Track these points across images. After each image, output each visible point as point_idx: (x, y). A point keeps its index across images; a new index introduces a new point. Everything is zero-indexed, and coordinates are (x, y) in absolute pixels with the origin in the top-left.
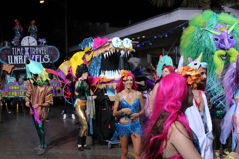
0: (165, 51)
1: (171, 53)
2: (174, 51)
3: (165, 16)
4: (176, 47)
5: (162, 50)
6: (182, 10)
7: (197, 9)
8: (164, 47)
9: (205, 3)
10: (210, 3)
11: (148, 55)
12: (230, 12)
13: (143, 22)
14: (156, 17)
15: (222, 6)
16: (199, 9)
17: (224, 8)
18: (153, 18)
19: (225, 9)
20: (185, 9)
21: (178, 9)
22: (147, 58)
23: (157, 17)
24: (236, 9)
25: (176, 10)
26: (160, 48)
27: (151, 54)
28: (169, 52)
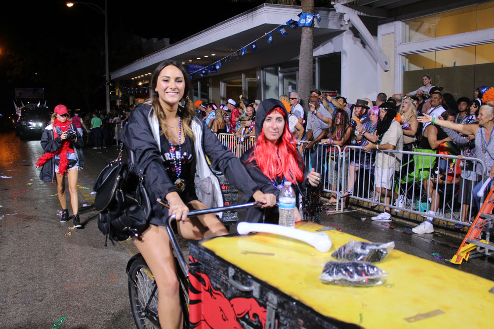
0: (246, 77)
1: (254, 81)
2: (258, 78)
4: (262, 71)
5: (242, 75)
6: (268, 7)
7: (293, 7)
8: (244, 72)
11: (221, 83)
12: (345, 14)
13: (210, 29)
14: (228, 21)
15: (332, 3)
16: (296, 8)
17: (335, 6)
18: (224, 23)
19: (337, 8)
20: (274, 6)
21: (263, 6)
22: (219, 87)
23: (231, 20)
24: (353, 9)
25: (260, 7)
26: (239, 73)
27: (225, 82)
28: (251, 78)
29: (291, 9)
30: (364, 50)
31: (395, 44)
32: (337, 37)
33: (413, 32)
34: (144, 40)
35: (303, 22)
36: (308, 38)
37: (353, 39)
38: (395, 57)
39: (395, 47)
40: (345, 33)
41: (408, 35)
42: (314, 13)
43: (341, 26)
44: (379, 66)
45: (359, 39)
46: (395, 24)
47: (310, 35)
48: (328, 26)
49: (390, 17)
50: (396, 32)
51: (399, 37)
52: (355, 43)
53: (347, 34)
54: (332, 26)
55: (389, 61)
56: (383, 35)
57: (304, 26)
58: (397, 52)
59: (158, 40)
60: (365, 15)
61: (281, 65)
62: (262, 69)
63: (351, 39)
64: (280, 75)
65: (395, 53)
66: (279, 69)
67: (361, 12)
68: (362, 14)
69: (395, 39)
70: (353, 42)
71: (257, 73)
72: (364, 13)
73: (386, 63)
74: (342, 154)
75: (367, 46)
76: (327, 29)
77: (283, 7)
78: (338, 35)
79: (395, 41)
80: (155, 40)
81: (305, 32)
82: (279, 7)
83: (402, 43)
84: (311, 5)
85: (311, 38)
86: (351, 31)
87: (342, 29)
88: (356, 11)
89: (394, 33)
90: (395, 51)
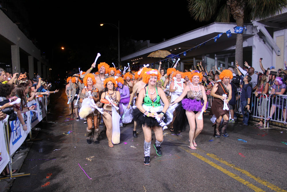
0: (196, 60)
2: (203, 60)
3: (200, 30)
4: (205, 57)
6: (217, 24)
8: (194, 57)
9: (239, 17)
10: (243, 17)
11: (181, 62)
13: (181, 36)
15: (251, 21)
17: (252, 23)
18: (190, 32)
19: (254, 23)
21: (214, 23)
24: (261, 23)
25: (212, 24)
26: (192, 58)
27: (183, 62)
28: (198, 60)
29: (228, 25)
30: (265, 45)
31: (284, 41)
32: (250, 38)
34: (136, 41)
35: (237, 31)
36: (240, 39)
38: (284, 48)
39: (284, 43)
40: (254, 36)
42: (243, 27)
43: (253, 32)
44: (274, 53)
45: (262, 39)
46: (284, 31)
47: (241, 38)
48: (246, 33)
49: (281, 27)
50: (285, 35)
52: (260, 41)
53: (256, 37)
54: (248, 33)
55: (281, 50)
56: (276, 37)
57: (238, 33)
58: (285, 45)
59: (143, 41)
60: (268, 26)
61: (216, 53)
62: (205, 55)
63: (258, 39)
64: (216, 58)
66: (215, 55)
67: (266, 25)
68: (266, 26)
69: (284, 38)
70: (259, 41)
71: (203, 57)
72: (268, 25)
73: (279, 51)
74: (268, 98)
75: (266, 43)
76: (246, 34)
77: (224, 24)
78: (250, 37)
79: (284, 40)
80: (142, 41)
81: (239, 36)
82: (222, 24)
84: (242, 22)
85: (242, 40)
86: (258, 35)
87: (253, 34)
88: (264, 25)
89: (284, 35)
90: (284, 45)
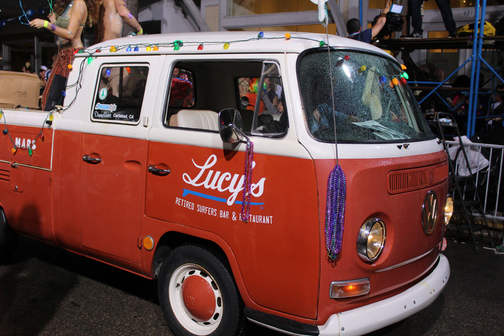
30: (186, 20)
31: (219, 17)
32: (157, 3)
33: (236, 5)
36: (133, 5)
37: (174, 8)
39: (220, 20)
41: (232, 7)
45: (181, 8)
47: (135, 2)
50: (221, 5)
51: (224, 11)
52: (176, 12)
53: (168, 1)
56: (206, 6)
63: (172, 8)
65: (219, 26)
69: (219, 12)
70: (174, 10)
75: (188, 16)
79: (220, 14)
83: (227, 16)
89: (218, 5)
90: (220, 24)
